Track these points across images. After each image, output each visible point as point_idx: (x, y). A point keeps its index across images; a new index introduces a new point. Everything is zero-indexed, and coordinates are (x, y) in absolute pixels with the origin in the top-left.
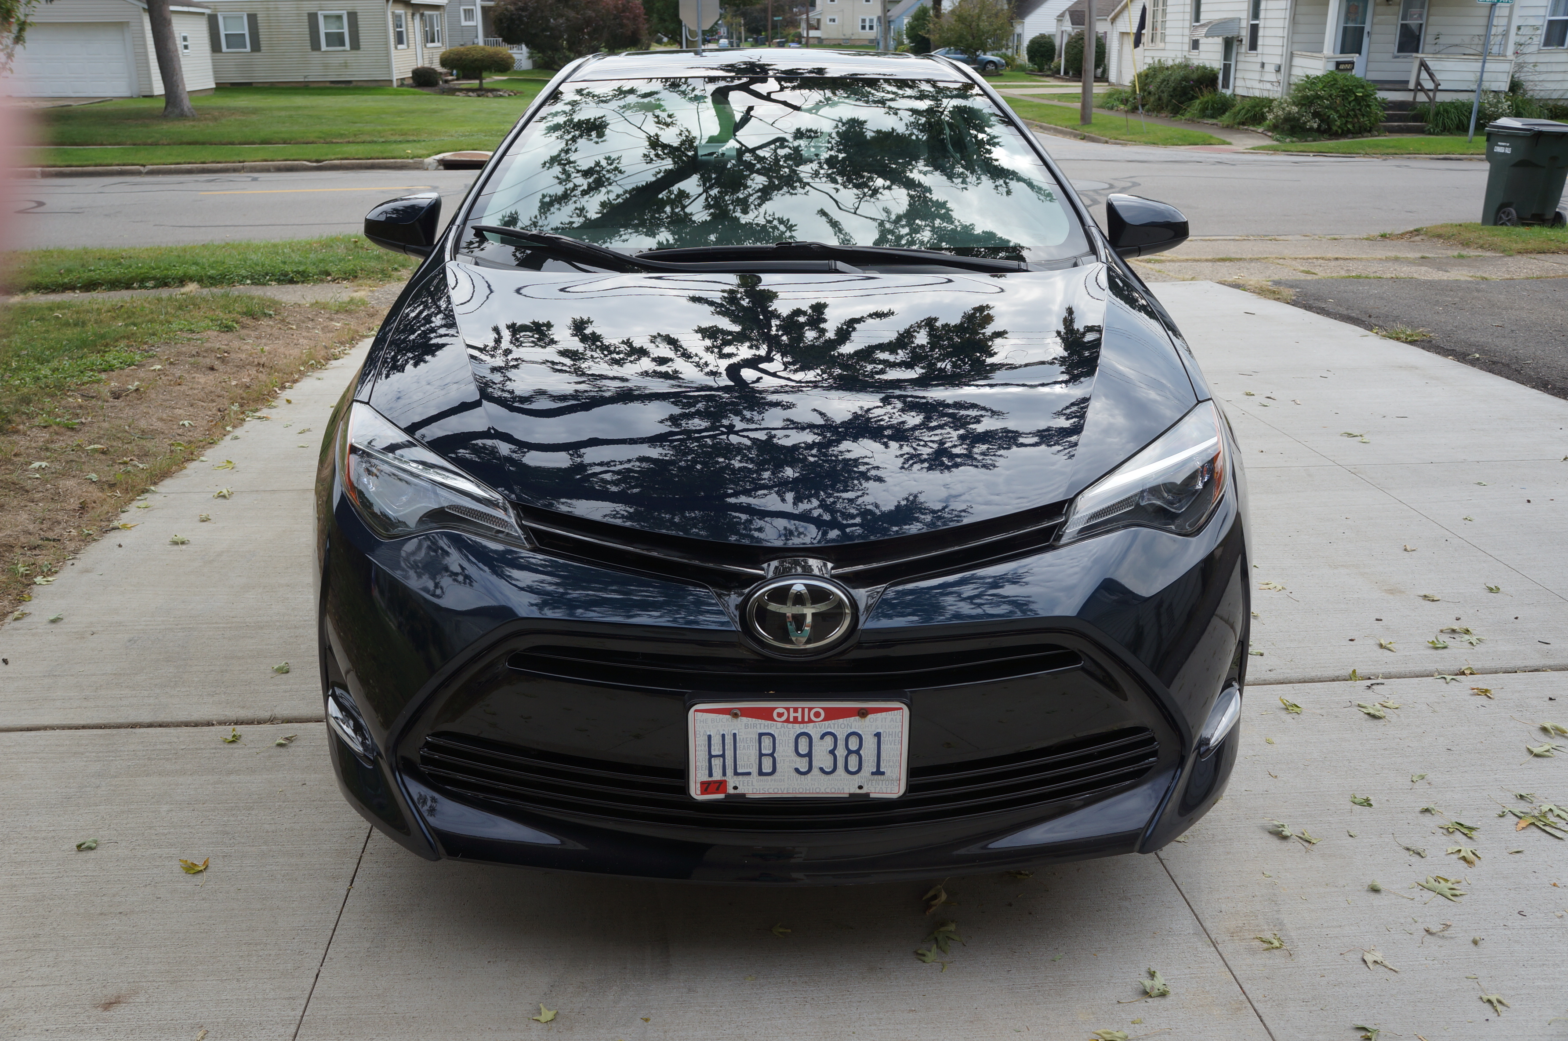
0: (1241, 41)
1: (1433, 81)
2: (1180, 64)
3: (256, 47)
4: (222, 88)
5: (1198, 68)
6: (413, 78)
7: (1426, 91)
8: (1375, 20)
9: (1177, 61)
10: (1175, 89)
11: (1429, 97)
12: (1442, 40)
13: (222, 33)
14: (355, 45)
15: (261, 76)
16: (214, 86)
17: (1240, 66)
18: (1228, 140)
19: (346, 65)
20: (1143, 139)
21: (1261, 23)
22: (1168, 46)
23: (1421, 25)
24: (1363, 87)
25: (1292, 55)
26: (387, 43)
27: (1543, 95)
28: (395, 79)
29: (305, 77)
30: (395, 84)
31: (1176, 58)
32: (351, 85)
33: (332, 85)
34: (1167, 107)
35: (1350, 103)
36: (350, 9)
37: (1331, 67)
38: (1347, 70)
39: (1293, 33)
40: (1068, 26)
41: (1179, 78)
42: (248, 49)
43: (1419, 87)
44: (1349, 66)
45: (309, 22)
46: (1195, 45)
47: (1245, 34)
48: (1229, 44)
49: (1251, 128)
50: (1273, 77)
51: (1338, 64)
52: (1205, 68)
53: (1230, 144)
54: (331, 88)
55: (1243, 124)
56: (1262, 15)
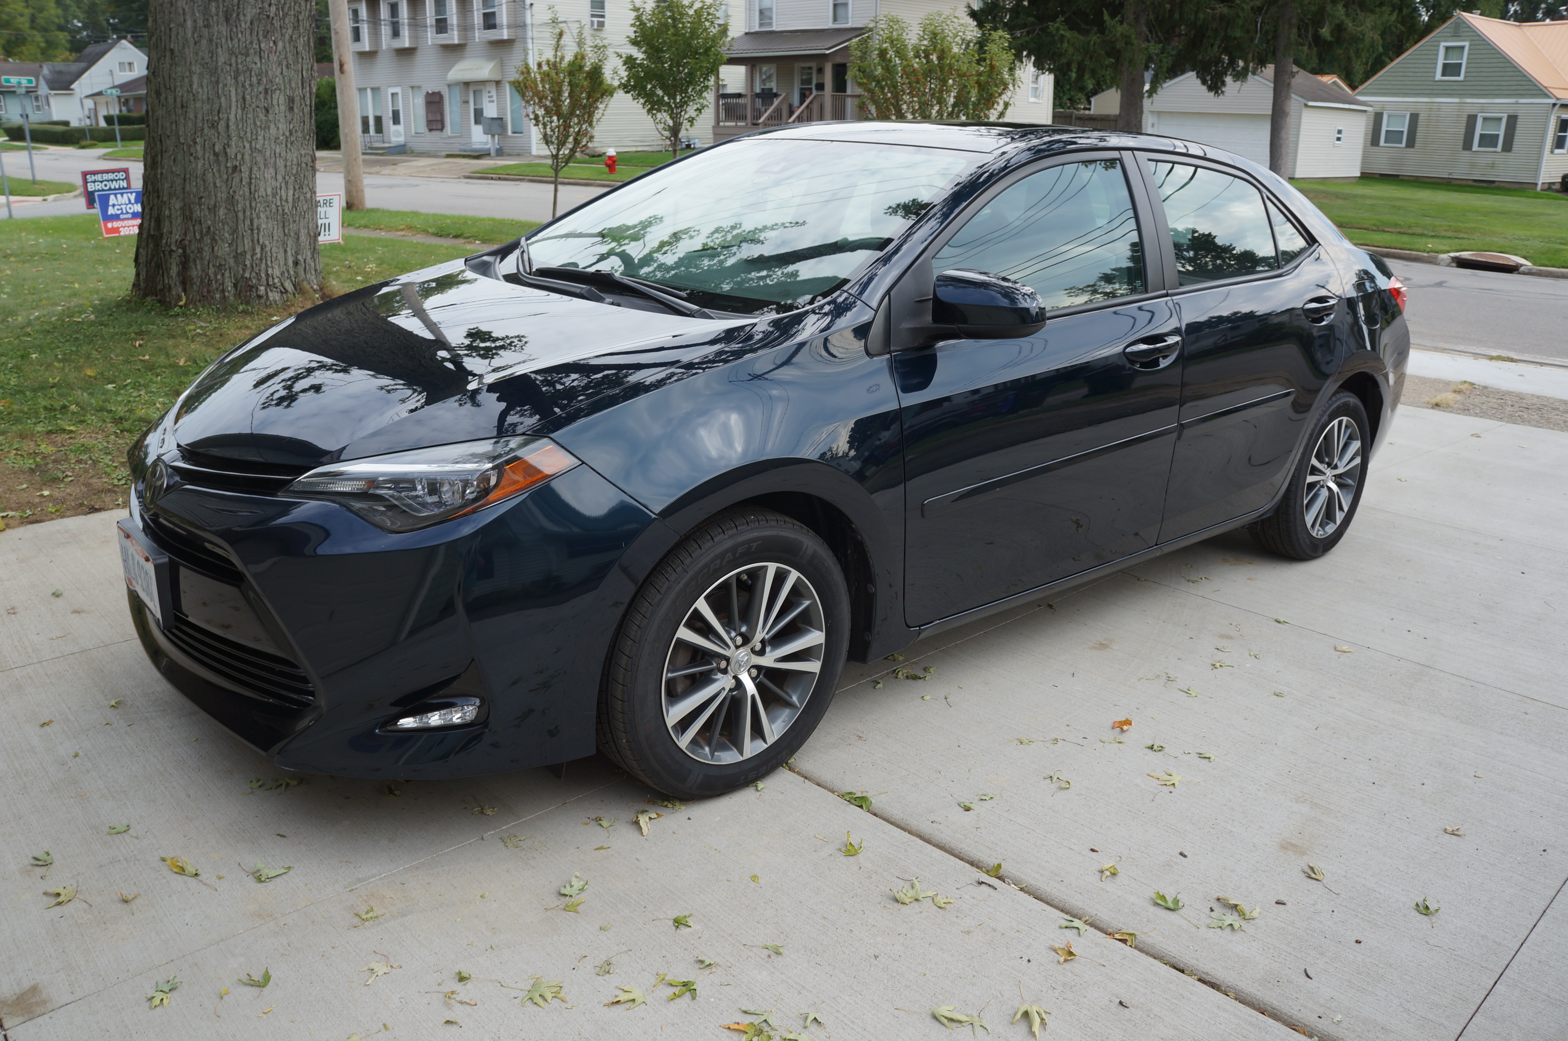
3: (1411, 143)
4: (1366, 177)
6: (1562, 183)
13: (1384, 128)
14: (1508, 147)
15: (1409, 169)
16: (1359, 175)
19: (1493, 166)
26: (1541, 148)
28: (1540, 183)
29: (1450, 174)
30: (1539, 187)
32: (1493, 185)
33: (1475, 184)
36: (1511, 112)
42: (1404, 144)
45: (1467, 123)
54: (1471, 186)
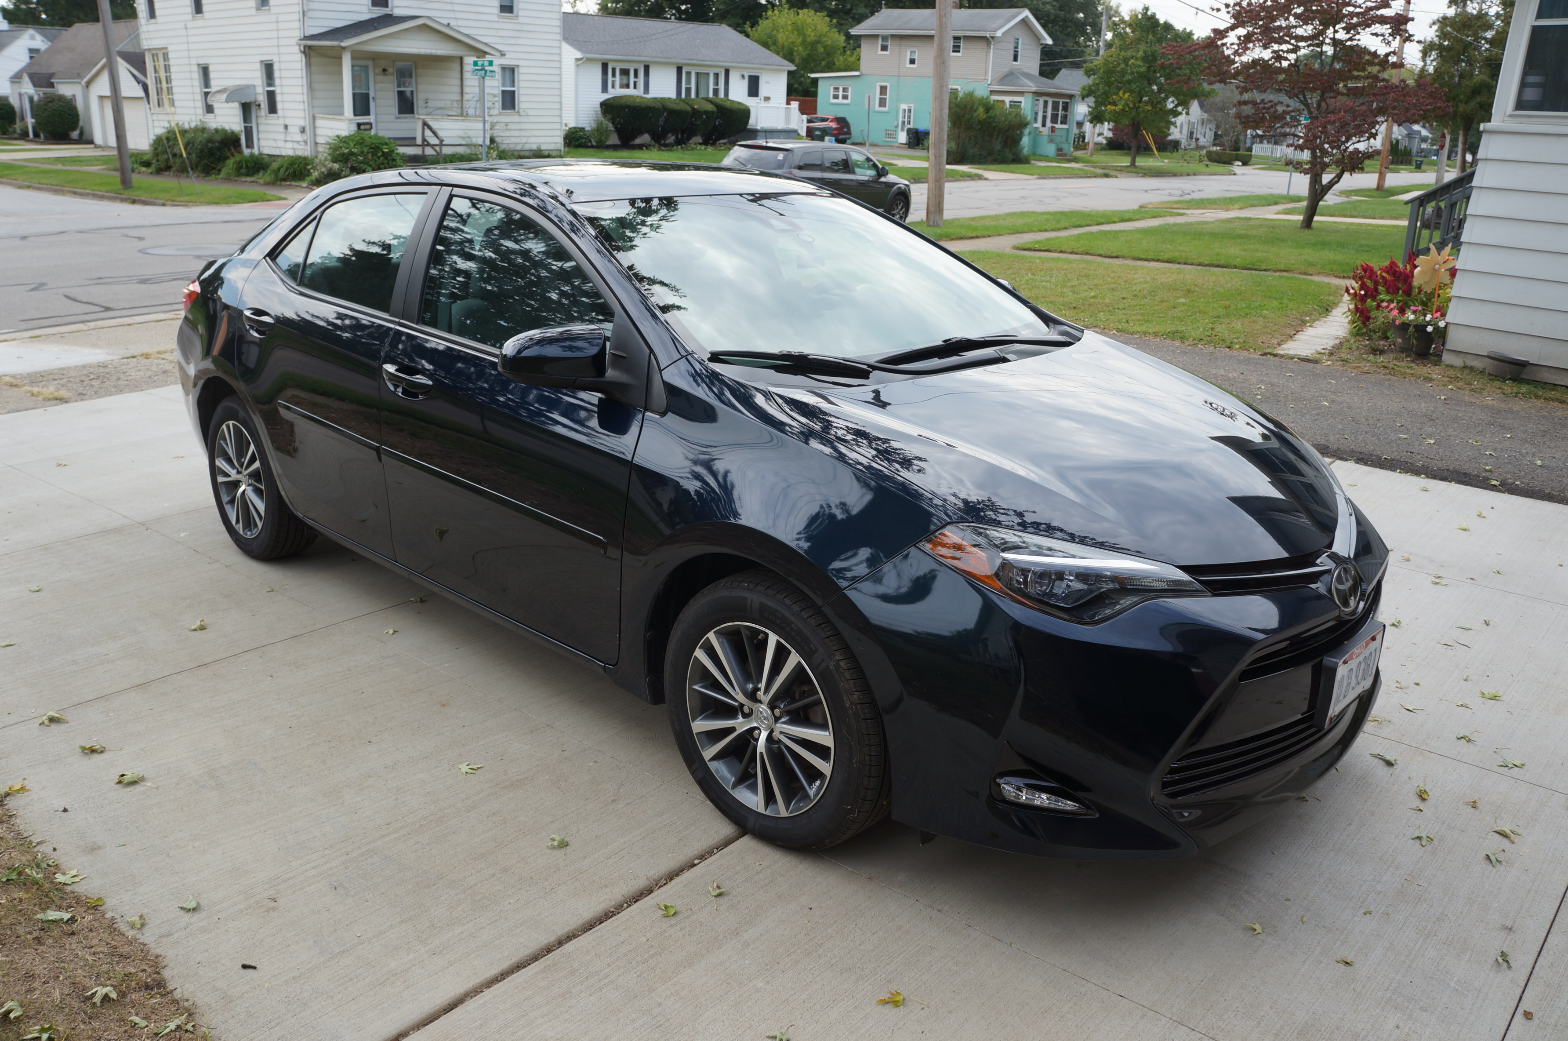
0: (259, 105)
1: (438, 138)
2: (197, 126)
5: (217, 130)
7: (433, 146)
8: (377, 88)
9: (193, 125)
10: (202, 151)
11: (436, 151)
12: (431, 104)
17: (261, 128)
18: (284, 196)
20: (202, 199)
21: (278, 90)
22: (179, 111)
23: (412, 92)
24: (386, 144)
25: (314, 118)
27: (512, 147)
31: (192, 121)
34: (197, 167)
35: (379, 158)
37: (354, 128)
38: (366, 130)
39: (312, 99)
40: (28, 88)
41: (204, 141)
43: (425, 143)
44: (368, 127)
46: (209, 109)
47: (262, 99)
48: (247, 109)
49: (294, 183)
50: (299, 137)
51: (359, 125)
52: (224, 131)
53: (285, 199)
55: (284, 180)
56: (277, 82)
